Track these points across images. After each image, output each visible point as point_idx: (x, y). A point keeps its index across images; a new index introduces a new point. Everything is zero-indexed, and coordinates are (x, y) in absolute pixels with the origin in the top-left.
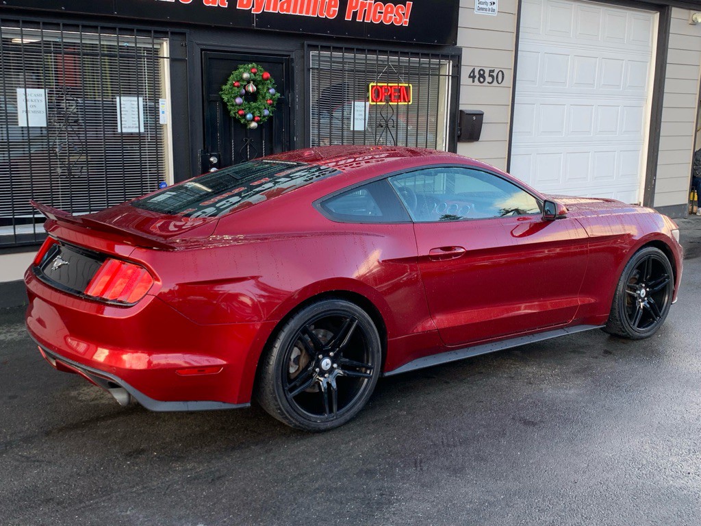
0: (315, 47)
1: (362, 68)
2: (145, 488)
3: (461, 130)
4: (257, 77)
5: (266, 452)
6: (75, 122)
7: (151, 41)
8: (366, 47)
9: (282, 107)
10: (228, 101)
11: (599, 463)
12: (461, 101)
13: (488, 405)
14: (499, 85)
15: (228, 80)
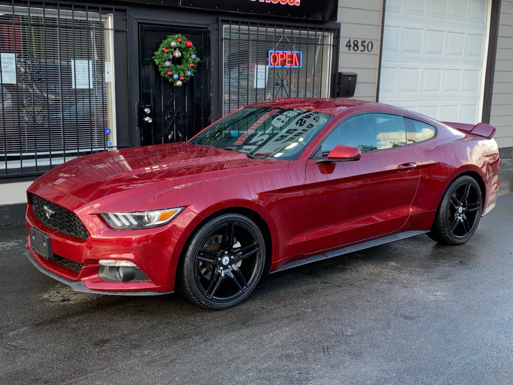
0: (227, 22)
1: (263, 38)
2: (113, 369)
3: (339, 88)
4: (182, 45)
5: (205, 341)
6: (39, 80)
7: (99, 16)
8: (266, 22)
9: (201, 68)
10: (159, 64)
11: (466, 348)
12: (340, 66)
13: (375, 304)
14: (369, 53)
15: (159, 48)
